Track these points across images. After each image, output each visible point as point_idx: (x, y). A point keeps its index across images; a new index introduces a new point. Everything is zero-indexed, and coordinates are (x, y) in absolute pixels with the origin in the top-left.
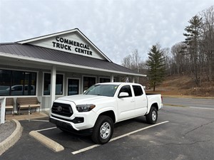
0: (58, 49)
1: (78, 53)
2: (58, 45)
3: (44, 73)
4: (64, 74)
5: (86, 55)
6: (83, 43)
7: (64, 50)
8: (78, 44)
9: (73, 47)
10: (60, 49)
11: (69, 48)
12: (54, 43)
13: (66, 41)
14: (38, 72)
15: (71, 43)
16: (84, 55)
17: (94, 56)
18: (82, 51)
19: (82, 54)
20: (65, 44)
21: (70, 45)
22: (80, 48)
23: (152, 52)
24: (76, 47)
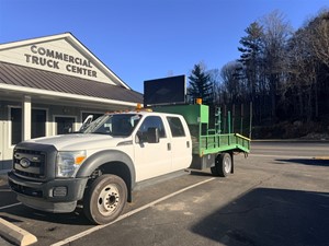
0: (35, 66)
1: (71, 73)
2: (35, 60)
4: (47, 109)
5: (86, 77)
6: (80, 57)
7: (46, 68)
8: (71, 59)
9: (62, 64)
10: (39, 67)
11: (56, 65)
12: (28, 56)
13: (50, 54)
15: (59, 56)
16: (82, 76)
17: (101, 78)
18: (80, 70)
19: (78, 75)
20: (48, 58)
21: (57, 60)
22: (75, 64)
23: (194, 76)
24: (68, 63)
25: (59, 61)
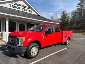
0: (13, 8)
1: (24, 11)
2: (13, 6)
3: (5, 20)
4: (16, 22)
5: (29, 12)
6: (27, 6)
7: (16, 9)
8: (24, 6)
9: (21, 8)
10: (14, 8)
11: (19, 8)
12: (10, 5)
13: (17, 4)
14: (1, 20)
15: (20, 5)
16: (27, 12)
17: (33, 13)
18: (27, 10)
19: (26, 12)
20: (17, 6)
21: (19, 7)
22: (25, 8)
23: (63, 14)
24: (23, 8)
25: (20, 7)
